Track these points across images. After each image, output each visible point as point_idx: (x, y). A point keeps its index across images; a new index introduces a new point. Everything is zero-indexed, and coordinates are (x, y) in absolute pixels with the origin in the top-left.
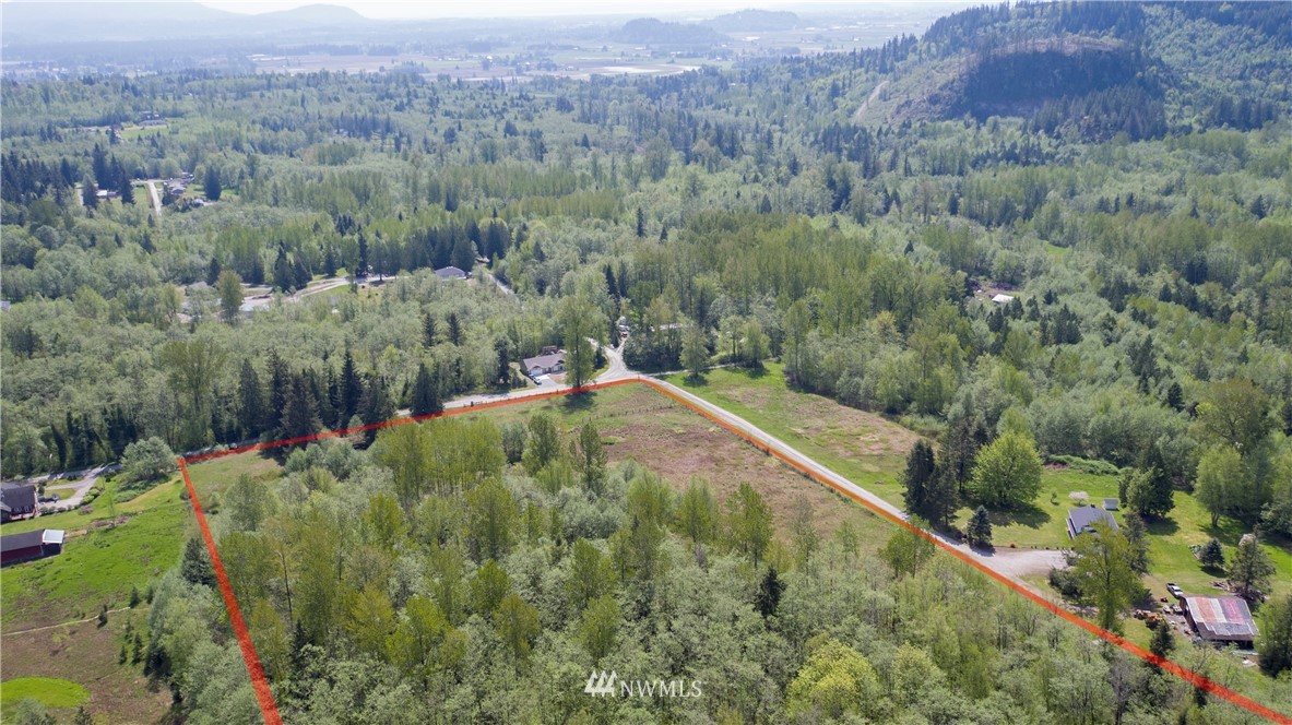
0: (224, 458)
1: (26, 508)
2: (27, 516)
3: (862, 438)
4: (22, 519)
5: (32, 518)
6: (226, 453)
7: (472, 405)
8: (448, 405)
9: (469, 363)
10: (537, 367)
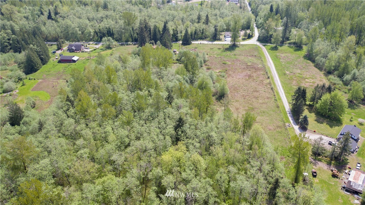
0: (130, 46)
1: (79, 49)
2: (78, 51)
3: (306, 80)
4: (77, 52)
5: (79, 52)
6: (131, 45)
7: (201, 43)
8: (193, 42)
9: (206, 30)
10: (228, 35)
